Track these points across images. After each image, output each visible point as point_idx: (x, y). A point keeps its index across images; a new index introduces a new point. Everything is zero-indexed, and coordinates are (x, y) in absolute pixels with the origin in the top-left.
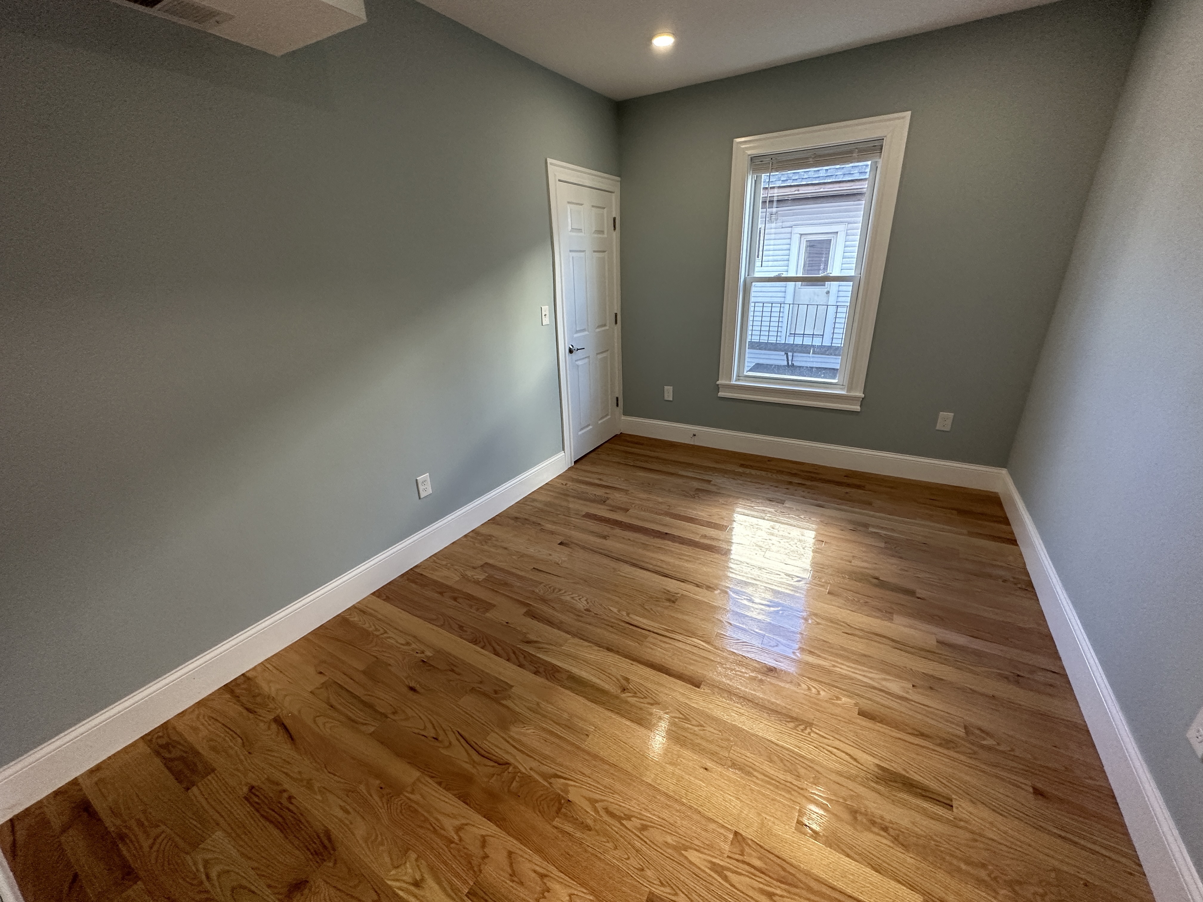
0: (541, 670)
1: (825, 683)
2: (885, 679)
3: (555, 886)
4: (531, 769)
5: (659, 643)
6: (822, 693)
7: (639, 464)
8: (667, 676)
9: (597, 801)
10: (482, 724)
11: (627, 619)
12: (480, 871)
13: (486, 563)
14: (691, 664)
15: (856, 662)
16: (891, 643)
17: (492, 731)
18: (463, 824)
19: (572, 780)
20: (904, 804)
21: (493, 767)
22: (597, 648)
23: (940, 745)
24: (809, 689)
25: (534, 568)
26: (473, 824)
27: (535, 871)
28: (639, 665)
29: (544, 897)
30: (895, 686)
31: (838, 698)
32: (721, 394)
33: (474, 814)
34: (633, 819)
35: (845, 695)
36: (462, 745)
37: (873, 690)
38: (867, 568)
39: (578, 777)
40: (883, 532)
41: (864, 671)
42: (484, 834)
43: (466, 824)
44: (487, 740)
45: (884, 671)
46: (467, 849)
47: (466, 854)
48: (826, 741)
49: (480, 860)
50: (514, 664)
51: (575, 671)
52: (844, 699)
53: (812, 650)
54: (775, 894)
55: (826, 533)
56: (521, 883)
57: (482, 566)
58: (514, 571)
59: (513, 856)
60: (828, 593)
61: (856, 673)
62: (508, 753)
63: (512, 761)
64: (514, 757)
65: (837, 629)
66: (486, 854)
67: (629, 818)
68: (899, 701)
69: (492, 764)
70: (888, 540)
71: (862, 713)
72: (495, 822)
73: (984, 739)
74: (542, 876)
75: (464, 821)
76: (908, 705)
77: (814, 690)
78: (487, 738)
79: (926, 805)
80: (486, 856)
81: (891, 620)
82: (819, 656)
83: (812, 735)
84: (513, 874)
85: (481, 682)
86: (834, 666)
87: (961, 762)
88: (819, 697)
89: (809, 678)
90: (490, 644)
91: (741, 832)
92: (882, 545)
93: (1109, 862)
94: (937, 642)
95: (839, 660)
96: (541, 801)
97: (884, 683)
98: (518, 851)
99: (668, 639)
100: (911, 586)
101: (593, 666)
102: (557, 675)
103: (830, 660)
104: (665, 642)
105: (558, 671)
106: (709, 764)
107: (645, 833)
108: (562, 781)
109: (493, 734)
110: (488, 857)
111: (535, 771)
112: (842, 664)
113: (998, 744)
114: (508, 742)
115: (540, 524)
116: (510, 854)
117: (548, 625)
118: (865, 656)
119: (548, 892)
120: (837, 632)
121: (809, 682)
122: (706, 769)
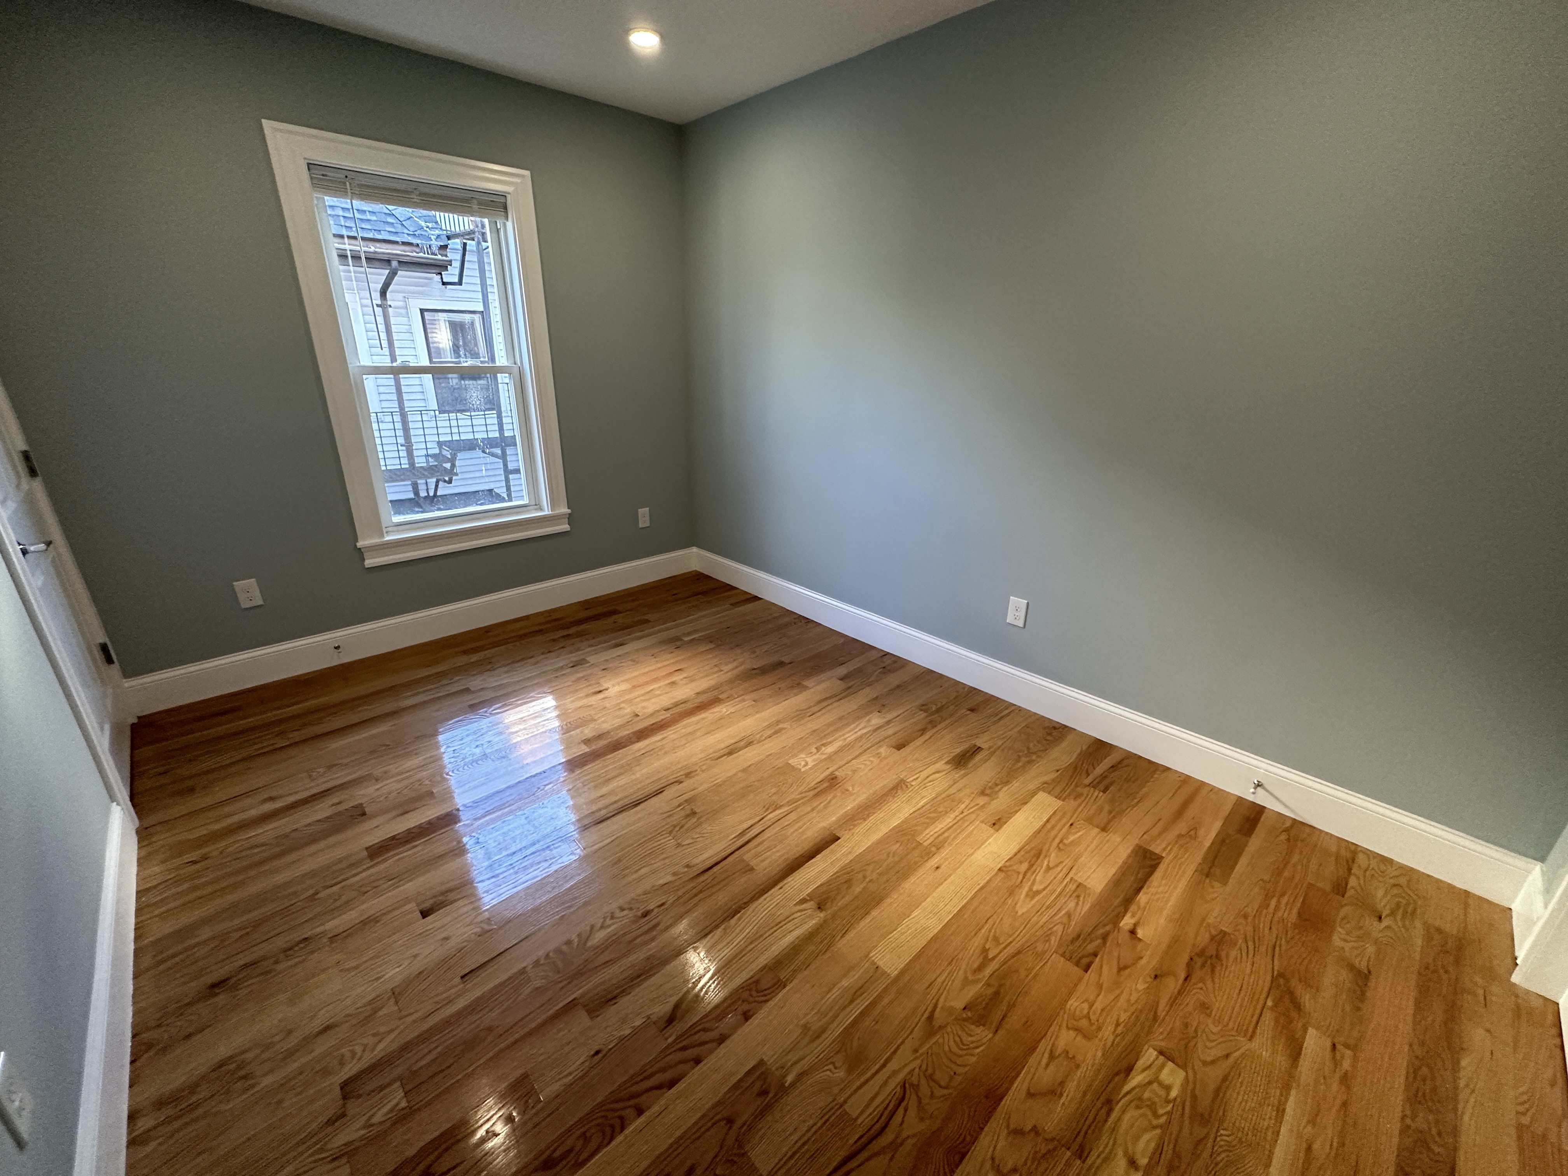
0: (745, 1007)
2: (868, 721)
3: (1061, 1044)
4: (916, 1051)
5: (759, 849)
7: (296, 736)
8: (813, 860)
9: (966, 978)
10: (825, 1123)
12: (1053, 1139)
13: (344, 1086)
14: (803, 833)
15: (844, 726)
17: (841, 1106)
18: (993, 1167)
19: (938, 1000)
21: (906, 1110)
22: (733, 921)
25: (462, 977)
26: (992, 1149)
27: (1047, 1065)
28: (785, 882)
29: (1074, 1057)
31: (879, 754)
32: (369, 562)
33: (978, 1148)
34: (987, 947)
35: (877, 749)
36: (859, 1166)
37: (876, 733)
38: (737, 667)
39: (934, 992)
40: (696, 636)
42: (1006, 1131)
43: (993, 1159)
44: (857, 1118)
45: (860, 717)
46: (1026, 1160)
47: (1033, 1160)
48: (919, 780)
49: (1040, 1139)
50: (711, 1052)
51: (764, 959)
52: (881, 751)
54: (1048, 865)
55: (668, 663)
56: (1062, 1084)
57: (345, 1097)
59: (1032, 1091)
61: (856, 732)
62: (885, 1083)
63: (900, 1077)
64: (895, 1073)
66: (1031, 1130)
67: (985, 951)
69: (901, 1111)
70: (709, 639)
71: (899, 747)
72: (990, 1112)
74: (1052, 1057)
75: (988, 1164)
78: (854, 1116)
80: (1035, 1130)
81: (806, 688)
82: (830, 742)
83: (913, 783)
84: (1053, 1092)
85: (730, 1121)
90: (639, 1095)
91: (999, 866)
92: (712, 646)
94: (841, 679)
95: (840, 734)
96: (963, 1044)
97: (872, 723)
98: (1026, 1084)
99: (754, 841)
100: (775, 659)
101: (766, 932)
102: (763, 985)
104: (759, 845)
105: (757, 982)
107: (1001, 940)
108: (938, 1010)
109: (846, 1107)
110: (1035, 1126)
111: (921, 1046)
112: (844, 734)
114: (867, 1081)
115: (306, 939)
116: (1030, 1095)
117: (645, 979)
119: (1067, 1052)
122: (937, 868)
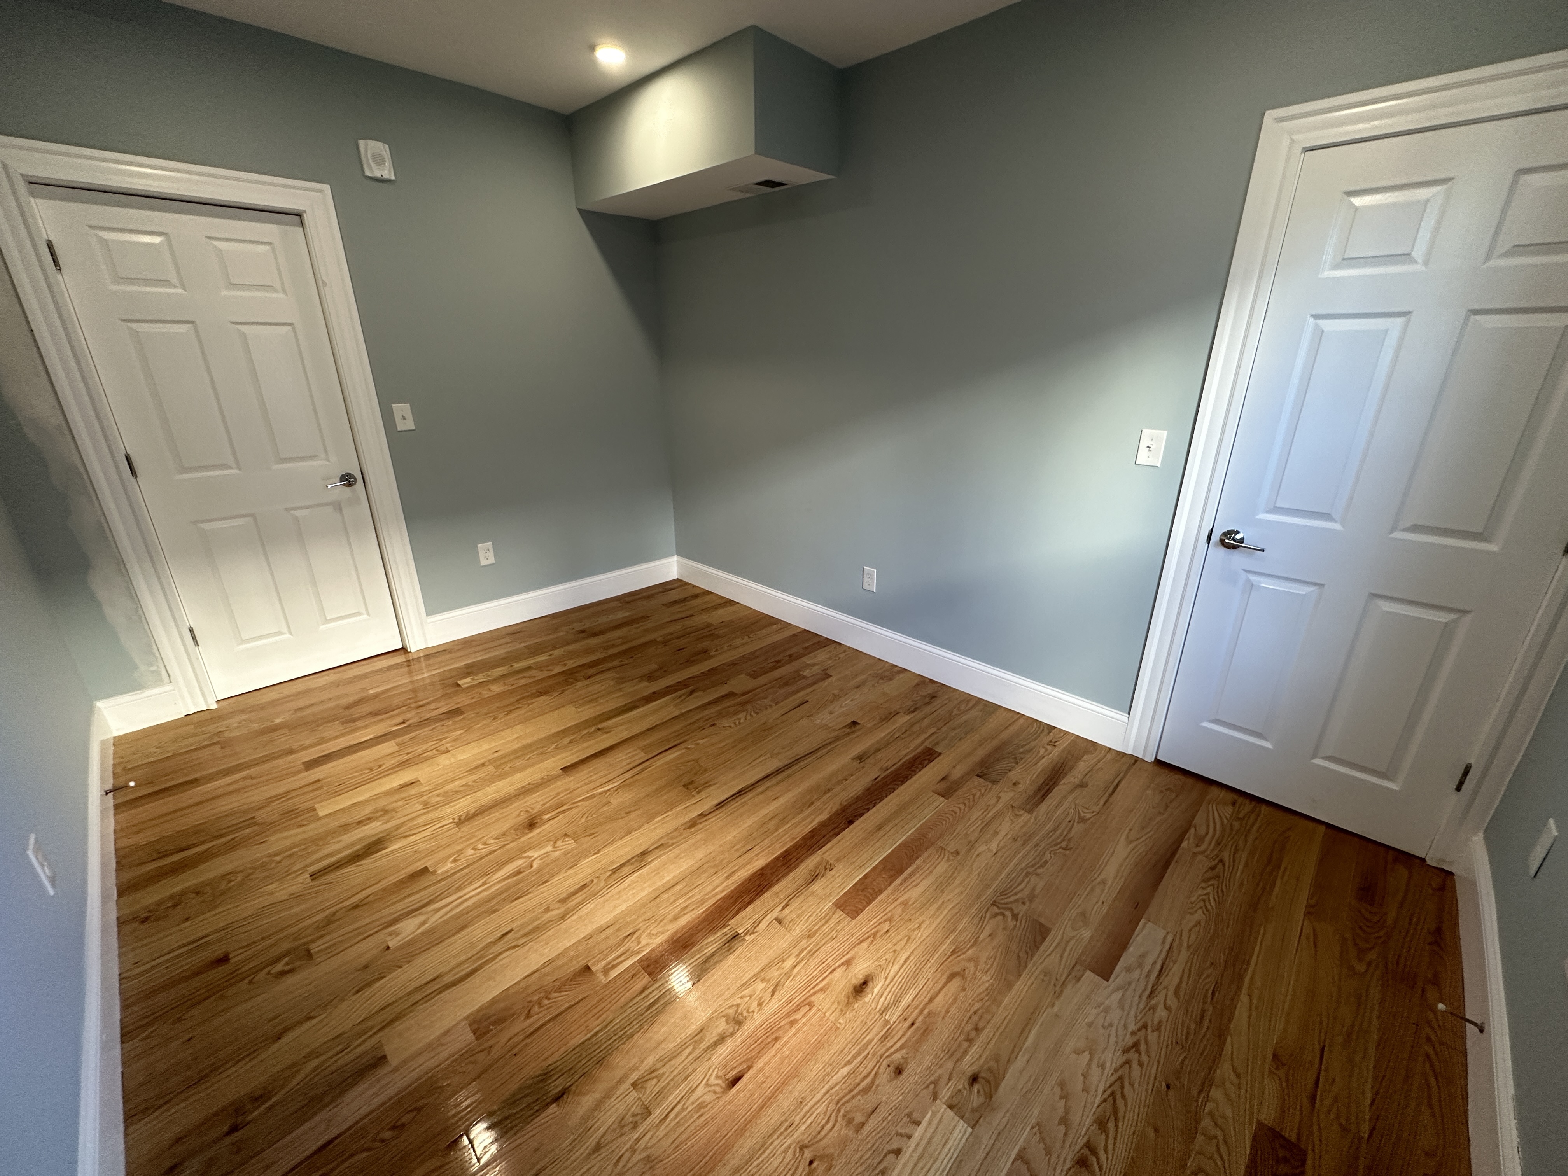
1: (477, 861)
2: (424, 923)
6: (472, 852)
11: (683, 746)
15: (467, 911)
16: (447, 979)
20: (353, 844)
23: (334, 914)
24: (485, 844)
30: (409, 928)
31: (455, 861)
35: (451, 869)
37: (428, 900)
41: (452, 910)
45: (431, 931)
52: (449, 865)
53: (521, 876)
58: (811, 689)
60: (588, 968)
61: (457, 899)
65: (522, 926)
68: (396, 915)
71: (425, 871)
73: (287, 964)
76: (383, 921)
77: (481, 846)
79: (333, 859)
86: (484, 884)
87: (309, 917)
88: (472, 846)
89: (495, 851)
93: (156, 955)
95: (486, 894)
97: (422, 918)
103: (494, 884)
106: (496, 754)
112: (479, 894)
113: (268, 973)
118: (463, 928)
120: (519, 923)
121: (492, 848)
